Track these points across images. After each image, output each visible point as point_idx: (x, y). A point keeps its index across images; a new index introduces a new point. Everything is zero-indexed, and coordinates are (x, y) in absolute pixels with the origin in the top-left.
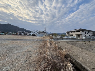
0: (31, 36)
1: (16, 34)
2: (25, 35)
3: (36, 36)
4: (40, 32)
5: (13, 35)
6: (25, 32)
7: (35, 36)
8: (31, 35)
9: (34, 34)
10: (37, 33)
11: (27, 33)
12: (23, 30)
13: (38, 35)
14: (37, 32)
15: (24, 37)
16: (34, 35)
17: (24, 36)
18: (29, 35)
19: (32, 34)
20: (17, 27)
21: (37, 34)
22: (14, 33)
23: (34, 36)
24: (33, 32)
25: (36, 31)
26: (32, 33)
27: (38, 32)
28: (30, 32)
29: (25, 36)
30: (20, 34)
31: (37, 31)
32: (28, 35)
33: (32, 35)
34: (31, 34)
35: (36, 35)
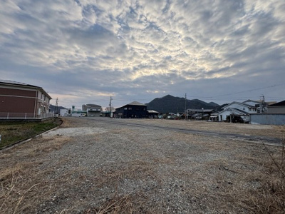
0: (222, 121)
1: (183, 118)
2: (203, 119)
3: (247, 123)
4: (264, 104)
5: (177, 118)
6: (205, 111)
7: (241, 121)
8: (224, 118)
9: (237, 113)
10: (247, 110)
11: (209, 113)
12: (198, 104)
13: (252, 117)
14: (251, 107)
15: (202, 125)
16: (235, 119)
17: (201, 121)
18: (216, 120)
19: (228, 113)
20: (183, 100)
21: (247, 114)
22: (178, 115)
23: (234, 122)
24: (231, 107)
25: (243, 104)
26: (228, 110)
27: (254, 105)
28: (220, 108)
29: (204, 121)
30: (191, 118)
31: (249, 101)
32: (214, 119)
33: (228, 118)
34: (225, 115)
35: (245, 119)
